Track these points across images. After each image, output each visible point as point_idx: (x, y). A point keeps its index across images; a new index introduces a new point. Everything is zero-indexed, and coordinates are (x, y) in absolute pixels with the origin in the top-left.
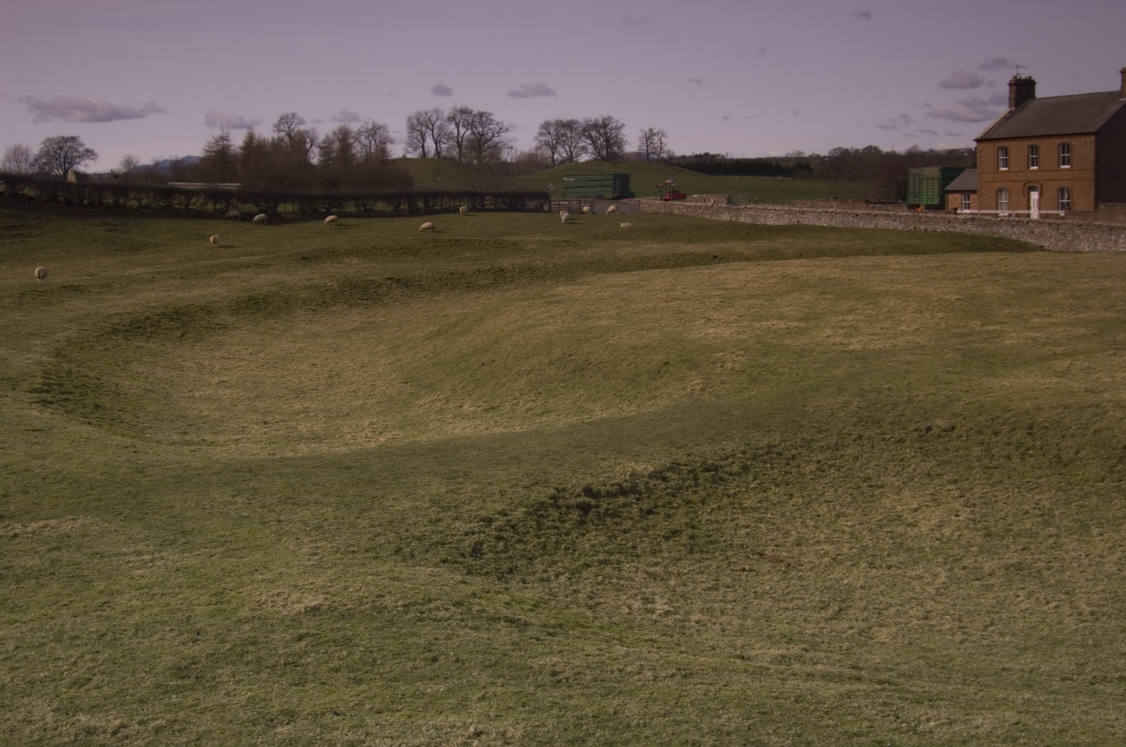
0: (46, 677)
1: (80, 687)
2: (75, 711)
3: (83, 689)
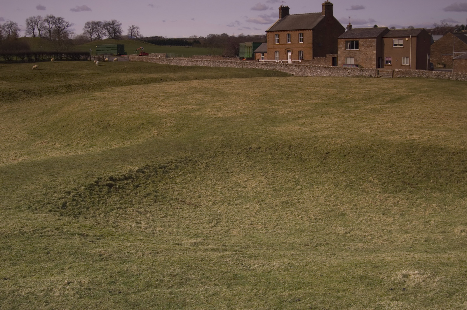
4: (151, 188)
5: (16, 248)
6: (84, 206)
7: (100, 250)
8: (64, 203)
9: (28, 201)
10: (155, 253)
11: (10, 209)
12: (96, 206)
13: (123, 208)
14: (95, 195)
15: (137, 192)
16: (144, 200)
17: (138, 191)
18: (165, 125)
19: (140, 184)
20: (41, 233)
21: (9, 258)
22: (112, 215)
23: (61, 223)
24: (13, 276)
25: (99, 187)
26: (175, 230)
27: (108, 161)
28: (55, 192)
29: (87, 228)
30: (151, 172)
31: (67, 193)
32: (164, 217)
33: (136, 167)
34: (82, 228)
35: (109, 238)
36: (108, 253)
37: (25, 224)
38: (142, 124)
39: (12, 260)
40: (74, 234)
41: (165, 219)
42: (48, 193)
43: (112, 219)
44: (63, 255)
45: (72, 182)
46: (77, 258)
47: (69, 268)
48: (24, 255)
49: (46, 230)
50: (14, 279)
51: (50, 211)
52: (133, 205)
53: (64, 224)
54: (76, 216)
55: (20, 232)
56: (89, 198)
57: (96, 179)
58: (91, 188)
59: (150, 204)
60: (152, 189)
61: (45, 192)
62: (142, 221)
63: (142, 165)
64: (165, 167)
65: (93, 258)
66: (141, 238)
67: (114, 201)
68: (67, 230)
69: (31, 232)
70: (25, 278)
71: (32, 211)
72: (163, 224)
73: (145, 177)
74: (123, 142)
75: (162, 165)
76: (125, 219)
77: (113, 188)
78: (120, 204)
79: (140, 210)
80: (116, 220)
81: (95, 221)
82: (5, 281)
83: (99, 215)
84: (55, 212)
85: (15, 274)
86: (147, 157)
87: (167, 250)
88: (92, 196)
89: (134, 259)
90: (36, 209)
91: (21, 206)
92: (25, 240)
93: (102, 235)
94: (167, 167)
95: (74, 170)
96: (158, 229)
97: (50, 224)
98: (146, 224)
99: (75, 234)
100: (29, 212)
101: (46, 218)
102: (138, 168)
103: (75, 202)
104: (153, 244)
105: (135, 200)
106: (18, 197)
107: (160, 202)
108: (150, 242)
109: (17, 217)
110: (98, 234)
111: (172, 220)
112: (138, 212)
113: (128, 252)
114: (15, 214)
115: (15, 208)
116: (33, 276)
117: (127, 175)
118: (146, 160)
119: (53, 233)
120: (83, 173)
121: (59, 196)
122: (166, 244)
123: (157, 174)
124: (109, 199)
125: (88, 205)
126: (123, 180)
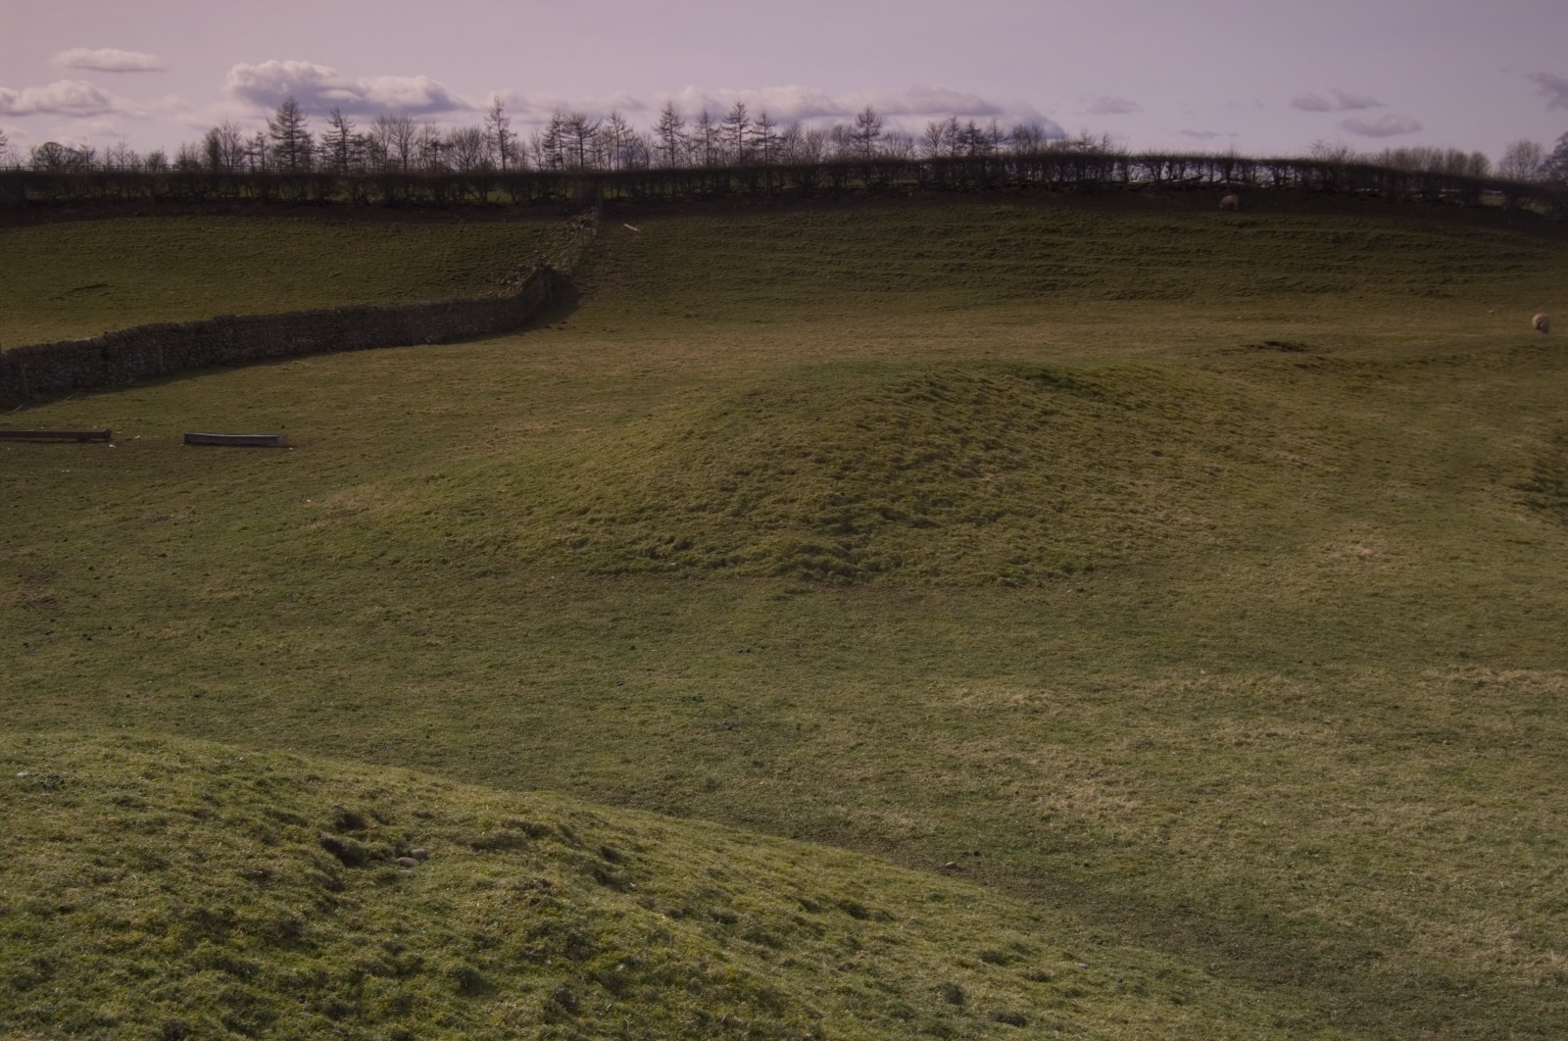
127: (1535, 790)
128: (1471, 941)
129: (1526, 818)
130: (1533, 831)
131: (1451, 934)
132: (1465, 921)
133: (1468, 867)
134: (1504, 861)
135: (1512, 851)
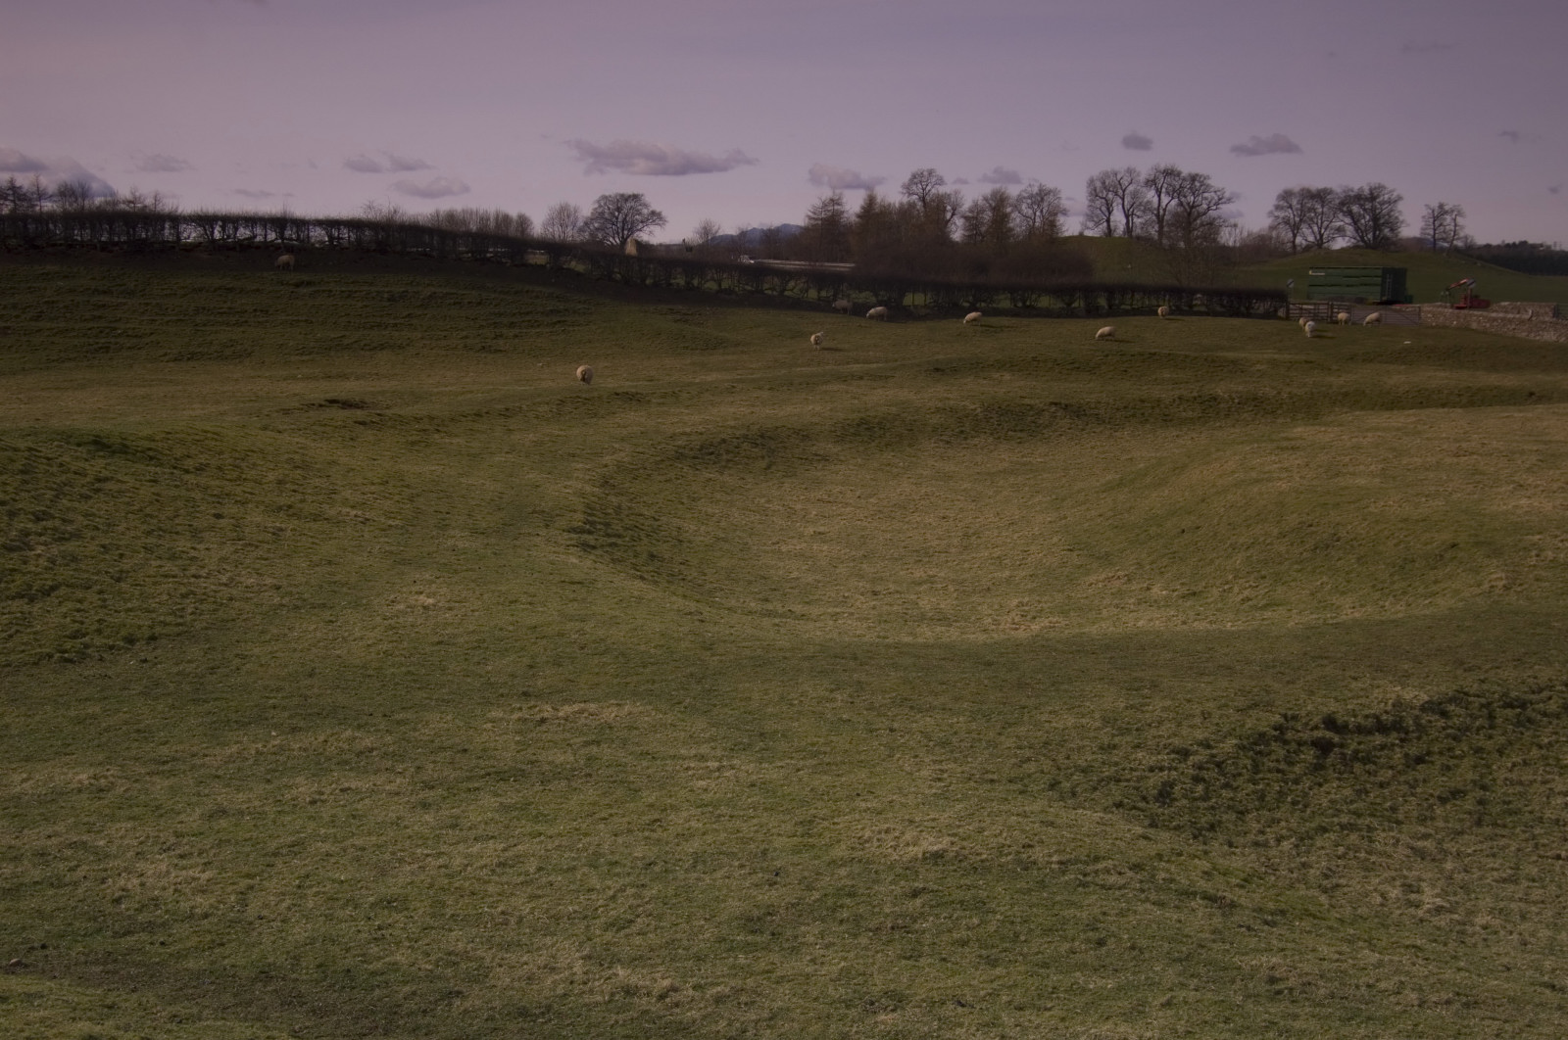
0: (575, 912)
1: (618, 931)
2: (611, 963)
3: (622, 933)
4: (1466, 773)
5: (1002, 909)
6: (1231, 803)
7: (1274, 960)
8: (1164, 784)
9: (1051, 763)
10: (1467, 1005)
11: (992, 781)
12: (1269, 810)
13: (1360, 830)
14: (1270, 771)
15: (1416, 781)
16: (1438, 812)
17: (1420, 777)
18: (1537, 556)
19: (1429, 753)
20: (1085, 875)
21: (978, 940)
22: (1323, 848)
23: (1152, 849)
24: (983, 999)
25: (1287, 747)
26: (1545, 933)
27: (1325, 662)
28: (1138, 746)
29: (1234, 881)
30: (1474, 718)
31: (1177, 753)
32: (1504, 881)
33: (1422, 694)
34: (1219, 879)
35: (1306, 924)
36: (1300, 976)
37: (1037, 838)
38: (1454, 546)
39: (986, 948)
40: (1188, 894)
41: (1511, 888)
42: (1115, 747)
43: (1319, 862)
44: (1147, 956)
45: (1198, 720)
46: (1192, 976)
47: (1162, 1005)
48: (1023, 938)
49: (1100, 866)
50: (987, 1009)
51: (1119, 805)
52: (1399, 823)
53: (1158, 854)
54: (1200, 834)
55: (1019, 862)
56: (1249, 781)
57: (1277, 719)
58: (1258, 748)
59: (1458, 826)
60: (1470, 776)
61: (1106, 741)
62: (1424, 884)
63: (1443, 688)
64: (1523, 705)
65: (1246, 986)
66: (1419, 943)
67: (1332, 801)
68: (1168, 876)
69: (1053, 866)
70: (1022, 1013)
71: (1062, 799)
72: (1502, 905)
73: (1449, 731)
74: (1381, 603)
75: (1513, 694)
76: (1367, 870)
77: (1332, 755)
78: (1354, 813)
79: (1420, 844)
80: (1334, 868)
81: (1263, 859)
82: (960, 1009)
83: (1279, 840)
84: (1134, 811)
85: (990, 994)
86: (1462, 663)
87: (1512, 1000)
88: (1261, 776)
89: (1388, 1013)
90: (1074, 794)
91: (1029, 776)
92: (1030, 890)
93: (1283, 913)
94: (1532, 704)
95: (1206, 679)
96: (1480, 920)
97: (1115, 849)
98: (1438, 896)
99: (1195, 894)
100: (1050, 800)
101: (1104, 828)
102: (1426, 698)
103: (1200, 788)
104: (1459, 969)
105: (1407, 807)
106: (1020, 748)
107: (1495, 825)
108: (1447, 963)
109: (1015, 810)
110: (1271, 905)
111: (1533, 897)
112: (1412, 848)
113: (1369, 986)
114: (1006, 799)
115: (1010, 781)
116: (1046, 1009)
117: (1384, 717)
118: (1459, 672)
119: (1121, 881)
120: (1236, 694)
121: (1153, 760)
122: (1507, 980)
123: (1492, 727)
124: (1316, 791)
125: (1245, 802)
126: (1370, 732)
127: (597, 816)
128: (545, 968)
129: (589, 844)
130: (597, 855)
131: (526, 964)
132: (539, 949)
133: (540, 897)
134: (572, 887)
135: (579, 877)
